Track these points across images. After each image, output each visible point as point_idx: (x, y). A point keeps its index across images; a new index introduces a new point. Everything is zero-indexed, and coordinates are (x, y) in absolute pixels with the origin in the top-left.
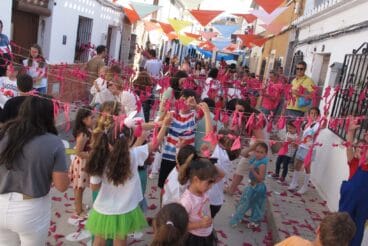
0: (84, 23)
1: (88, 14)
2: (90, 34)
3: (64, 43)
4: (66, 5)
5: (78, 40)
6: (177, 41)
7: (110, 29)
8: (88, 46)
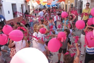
0: (14, 5)
1: (14, 2)
2: (16, 8)
3: (9, 13)
4: (6, 1)
5: (13, 11)
6: (40, 4)
7: (22, 5)
8: (16, 12)
